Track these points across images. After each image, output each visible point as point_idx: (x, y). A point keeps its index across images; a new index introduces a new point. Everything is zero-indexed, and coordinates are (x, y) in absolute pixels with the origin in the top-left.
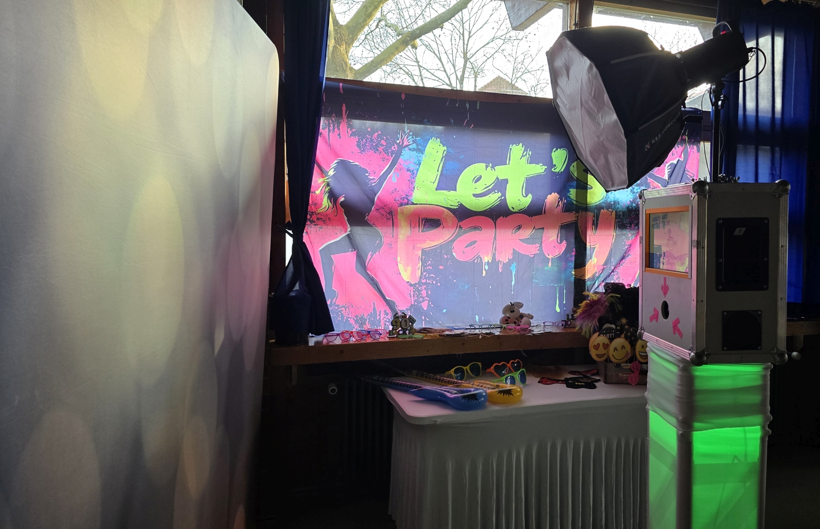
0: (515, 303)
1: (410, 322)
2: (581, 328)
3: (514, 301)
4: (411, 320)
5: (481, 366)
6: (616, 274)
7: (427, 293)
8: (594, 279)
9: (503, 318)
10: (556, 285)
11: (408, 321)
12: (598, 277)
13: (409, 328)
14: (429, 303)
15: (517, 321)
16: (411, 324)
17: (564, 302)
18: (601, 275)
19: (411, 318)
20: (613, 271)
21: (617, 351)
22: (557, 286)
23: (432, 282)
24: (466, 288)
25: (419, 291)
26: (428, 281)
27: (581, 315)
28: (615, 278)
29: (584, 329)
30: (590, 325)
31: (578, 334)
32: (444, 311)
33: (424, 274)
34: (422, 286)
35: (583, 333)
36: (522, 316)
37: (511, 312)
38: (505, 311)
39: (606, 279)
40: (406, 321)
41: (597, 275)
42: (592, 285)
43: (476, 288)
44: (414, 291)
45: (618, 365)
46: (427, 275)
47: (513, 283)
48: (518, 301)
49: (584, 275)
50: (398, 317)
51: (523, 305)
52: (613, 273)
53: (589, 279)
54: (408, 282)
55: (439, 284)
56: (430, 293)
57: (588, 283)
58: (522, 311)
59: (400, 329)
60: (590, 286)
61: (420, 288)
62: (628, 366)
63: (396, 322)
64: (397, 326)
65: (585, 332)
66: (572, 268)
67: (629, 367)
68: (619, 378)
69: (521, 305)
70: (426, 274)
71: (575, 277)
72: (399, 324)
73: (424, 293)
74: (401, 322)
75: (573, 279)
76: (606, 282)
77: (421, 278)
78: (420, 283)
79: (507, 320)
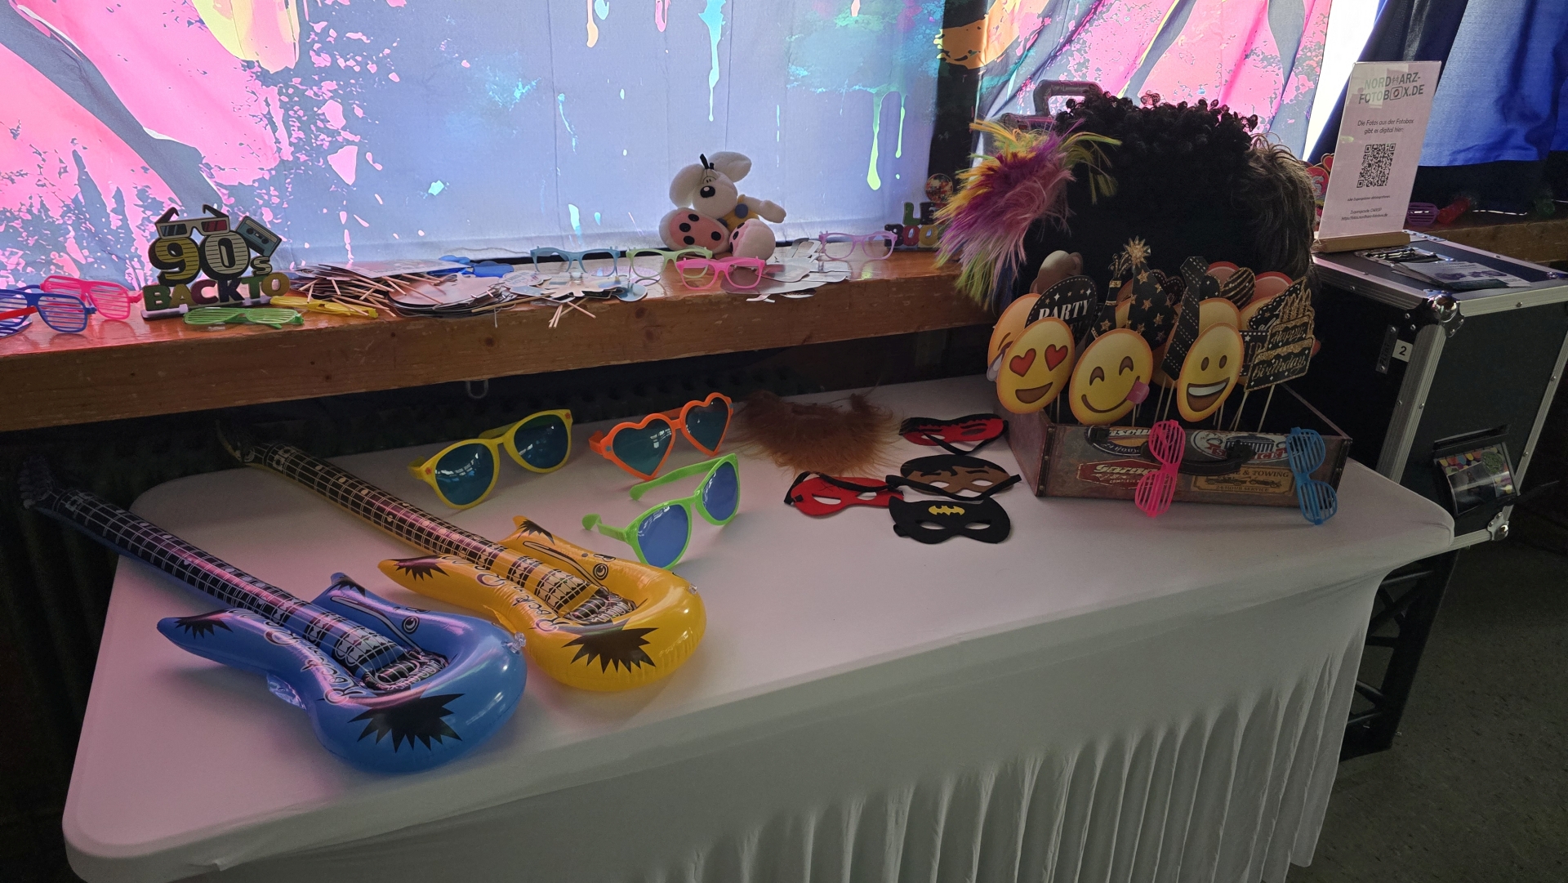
0: (719, 156)
1: (250, 245)
2: (954, 260)
3: (715, 151)
4: (254, 238)
5: (568, 423)
6: (1078, 50)
7: (348, 114)
8: (1004, 67)
9: (674, 216)
10: (873, 91)
11: (239, 245)
12: (1022, 59)
13: (249, 271)
14: (361, 156)
15: (723, 230)
16: (254, 254)
17: (898, 154)
18: (1032, 52)
19: (250, 231)
20: (1069, 41)
21: (1103, 379)
22: (877, 94)
23: (363, 65)
24: (517, 94)
25: (310, 106)
26: (341, 62)
27: (960, 211)
28: (1072, 66)
29: (965, 269)
30: (993, 256)
31: (943, 282)
32: (436, 188)
33: (318, 27)
34: (318, 84)
35: (961, 282)
36: (743, 210)
37: (704, 194)
38: (679, 191)
39: (1041, 68)
40: (225, 243)
41: (1019, 52)
42: (995, 91)
43: (561, 97)
44: (283, 105)
45: (1099, 435)
46: (332, 32)
47: (714, 77)
48: (731, 149)
49: (974, 52)
50: (181, 228)
51: (750, 165)
52: (1067, 47)
53: (989, 70)
54: (249, 65)
55: (393, 77)
56: (359, 112)
57: (985, 84)
58: (745, 188)
59: (202, 276)
60: (990, 93)
61: (310, 93)
62: (1138, 437)
63: (176, 248)
64: (182, 265)
65: (971, 276)
66: (935, 23)
67: (1138, 442)
68: (1097, 479)
69: (738, 166)
70: (325, 31)
71: (942, 59)
72: (190, 256)
73: (333, 113)
74: (201, 249)
75: (933, 67)
76: (1043, 78)
77: (305, 46)
78: (304, 68)
79: (685, 227)
